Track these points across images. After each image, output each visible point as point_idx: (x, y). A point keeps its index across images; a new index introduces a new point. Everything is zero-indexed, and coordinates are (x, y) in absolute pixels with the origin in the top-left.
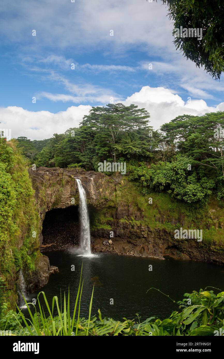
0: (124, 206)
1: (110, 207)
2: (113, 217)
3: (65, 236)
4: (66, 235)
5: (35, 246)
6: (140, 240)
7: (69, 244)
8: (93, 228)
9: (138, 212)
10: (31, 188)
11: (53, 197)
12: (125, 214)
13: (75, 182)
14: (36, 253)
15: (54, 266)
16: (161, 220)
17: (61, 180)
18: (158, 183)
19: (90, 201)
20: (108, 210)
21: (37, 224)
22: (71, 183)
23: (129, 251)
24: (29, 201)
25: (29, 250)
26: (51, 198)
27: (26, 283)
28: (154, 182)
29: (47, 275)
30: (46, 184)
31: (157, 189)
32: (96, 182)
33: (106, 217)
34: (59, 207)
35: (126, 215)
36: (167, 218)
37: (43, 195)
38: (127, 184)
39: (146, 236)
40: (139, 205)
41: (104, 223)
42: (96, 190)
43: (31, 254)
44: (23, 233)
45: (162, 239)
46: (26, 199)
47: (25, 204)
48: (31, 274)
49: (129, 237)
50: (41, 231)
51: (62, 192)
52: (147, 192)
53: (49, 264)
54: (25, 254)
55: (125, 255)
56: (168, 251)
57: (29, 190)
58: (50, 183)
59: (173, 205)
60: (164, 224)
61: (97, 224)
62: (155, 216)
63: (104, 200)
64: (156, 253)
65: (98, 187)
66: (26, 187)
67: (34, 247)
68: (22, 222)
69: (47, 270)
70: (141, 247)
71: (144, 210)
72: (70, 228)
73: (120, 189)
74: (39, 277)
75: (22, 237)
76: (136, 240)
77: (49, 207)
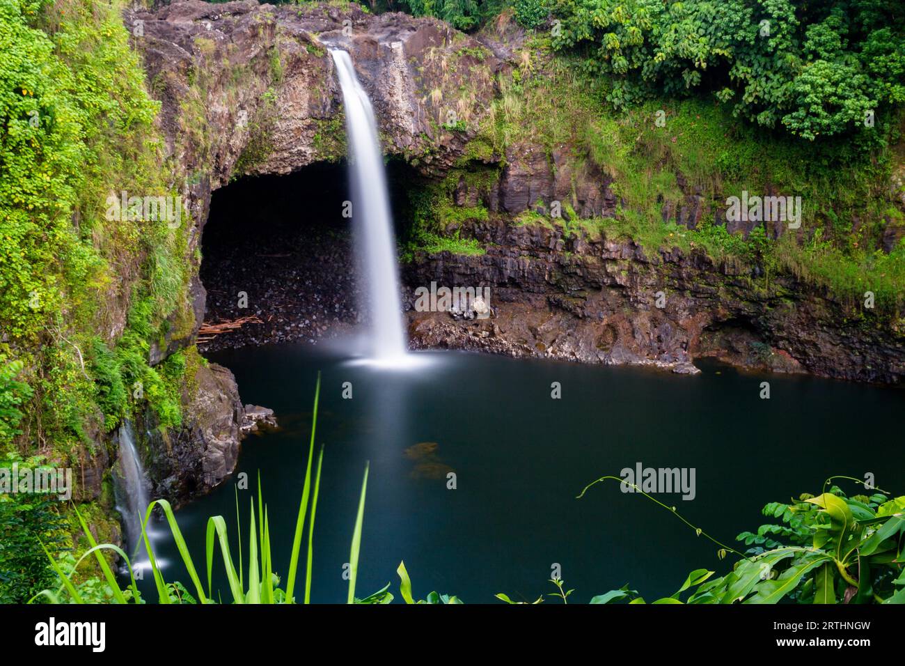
0: (535, 159)
1: (476, 165)
2: (486, 204)
3: (295, 287)
4: (302, 282)
5: (174, 330)
6: (599, 297)
7: (314, 317)
8: (409, 251)
9: (590, 184)
10: (144, 91)
11: (239, 126)
12: (539, 190)
13: (326, 63)
14: (180, 359)
15: (257, 407)
16: (685, 215)
17: (267, 56)
18: (676, 57)
19: (390, 141)
20: (470, 178)
21: (178, 243)
22: (308, 68)
23: (554, 341)
24: (138, 145)
25: (154, 345)
26: (231, 132)
27: (150, 475)
28: (660, 57)
29: (231, 442)
30: (205, 72)
31: (671, 85)
32: (414, 58)
33: (461, 206)
34: (264, 169)
35: (543, 197)
36: (713, 207)
37: (195, 120)
38: (543, 65)
39: (622, 279)
40: (597, 156)
41: (454, 230)
42: (417, 94)
43: (161, 362)
44: (125, 279)
45: (688, 294)
46: (123, 138)
47: (120, 159)
48: (166, 439)
49: (557, 287)
50: (197, 269)
51: (275, 104)
52: (627, 97)
53: (238, 399)
54: (139, 364)
55: (538, 359)
56: (712, 338)
57: (135, 100)
58: (219, 68)
59: (737, 152)
60: (698, 231)
61: (423, 235)
62: (660, 198)
63: (450, 136)
64: (664, 347)
65: (423, 81)
66: (122, 89)
67: (173, 334)
68: (117, 235)
69: (230, 423)
70: (604, 323)
71: (614, 174)
72: (316, 255)
73: (518, 88)
74: (201, 450)
75: (119, 296)
76: (585, 298)
77: (225, 169)
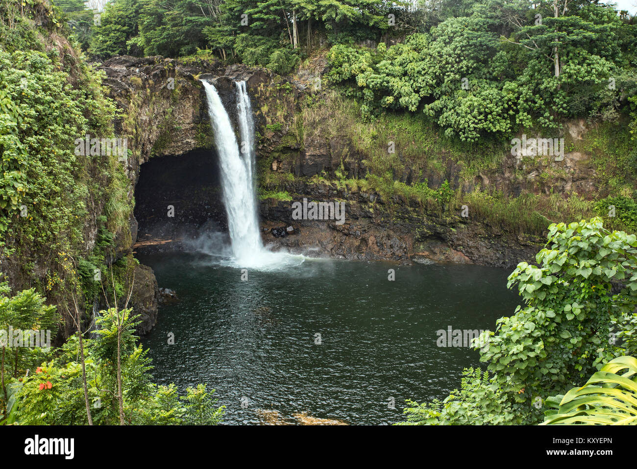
0: (320, 146)
1: (287, 149)
2: (293, 171)
3: (183, 220)
9: (352, 160)
11: (155, 128)
12: (322, 164)
13: (202, 92)
16: (405, 178)
20: (283, 157)
22: (192, 95)
26: (150, 132)
29: (154, 310)
30: (136, 97)
32: (251, 90)
34: (167, 152)
35: (325, 167)
36: (420, 173)
40: (355, 143)
41: (275, 187)
42: (253, 110)
45: (407, 221)
50: (133, 209)
51: (174, 115)
53: (157, 284)
56: (420, 245)
58: (144, 95)
60: (412, 186)
63: (273, 133)
64: (394, 251)
65: (257, 102)
69: (153, 299)
70: (360, 238)
72: (195, 202)
76: (349, 224)
